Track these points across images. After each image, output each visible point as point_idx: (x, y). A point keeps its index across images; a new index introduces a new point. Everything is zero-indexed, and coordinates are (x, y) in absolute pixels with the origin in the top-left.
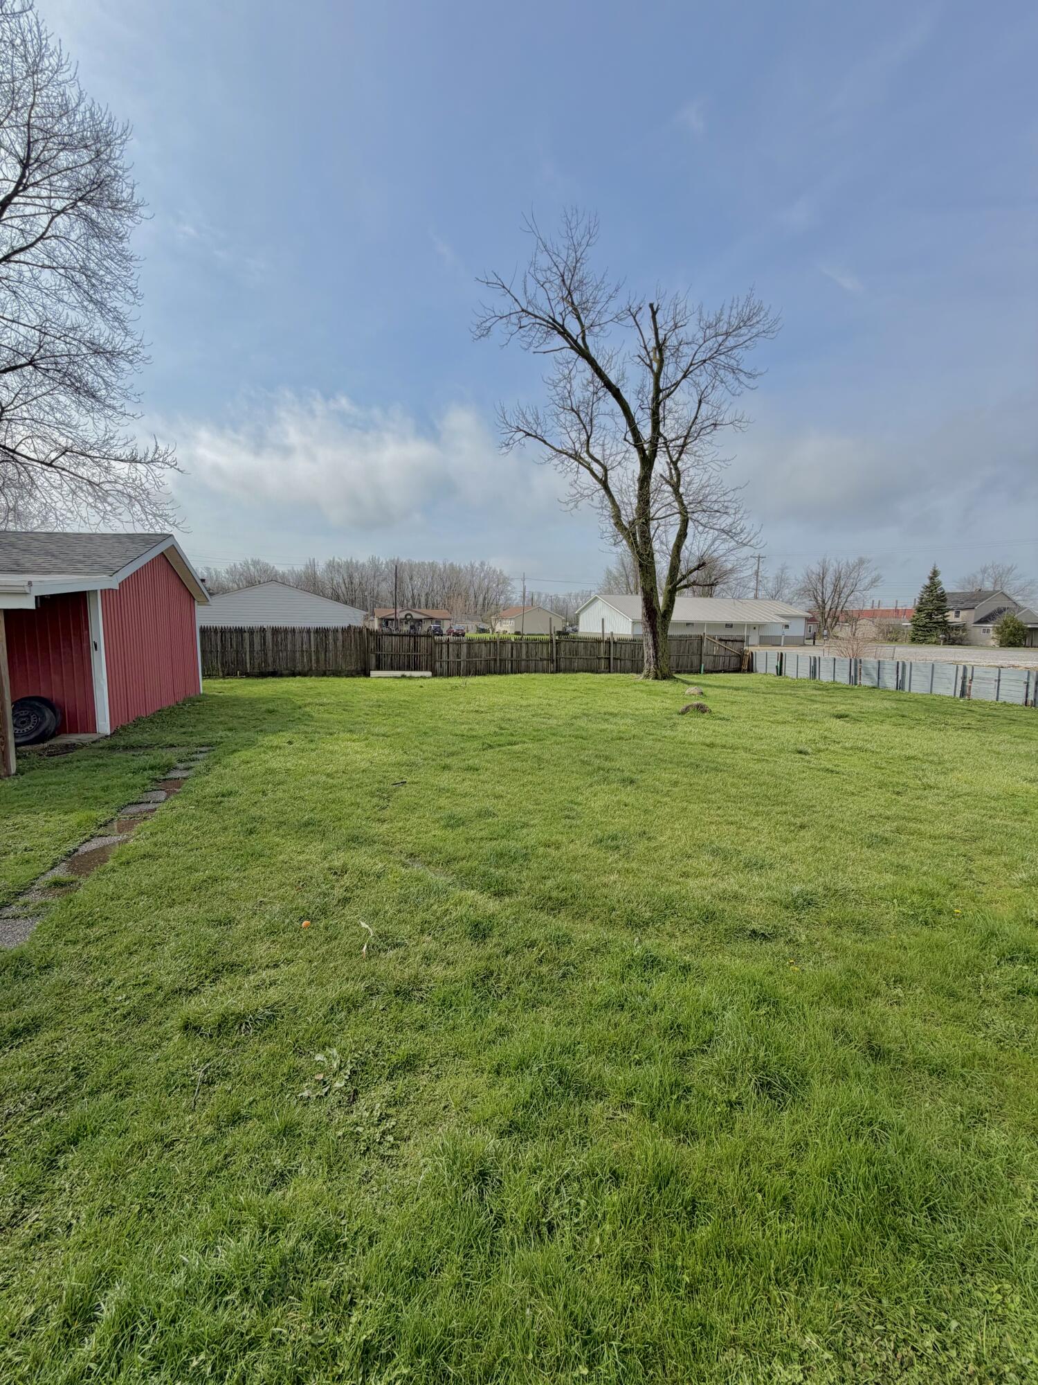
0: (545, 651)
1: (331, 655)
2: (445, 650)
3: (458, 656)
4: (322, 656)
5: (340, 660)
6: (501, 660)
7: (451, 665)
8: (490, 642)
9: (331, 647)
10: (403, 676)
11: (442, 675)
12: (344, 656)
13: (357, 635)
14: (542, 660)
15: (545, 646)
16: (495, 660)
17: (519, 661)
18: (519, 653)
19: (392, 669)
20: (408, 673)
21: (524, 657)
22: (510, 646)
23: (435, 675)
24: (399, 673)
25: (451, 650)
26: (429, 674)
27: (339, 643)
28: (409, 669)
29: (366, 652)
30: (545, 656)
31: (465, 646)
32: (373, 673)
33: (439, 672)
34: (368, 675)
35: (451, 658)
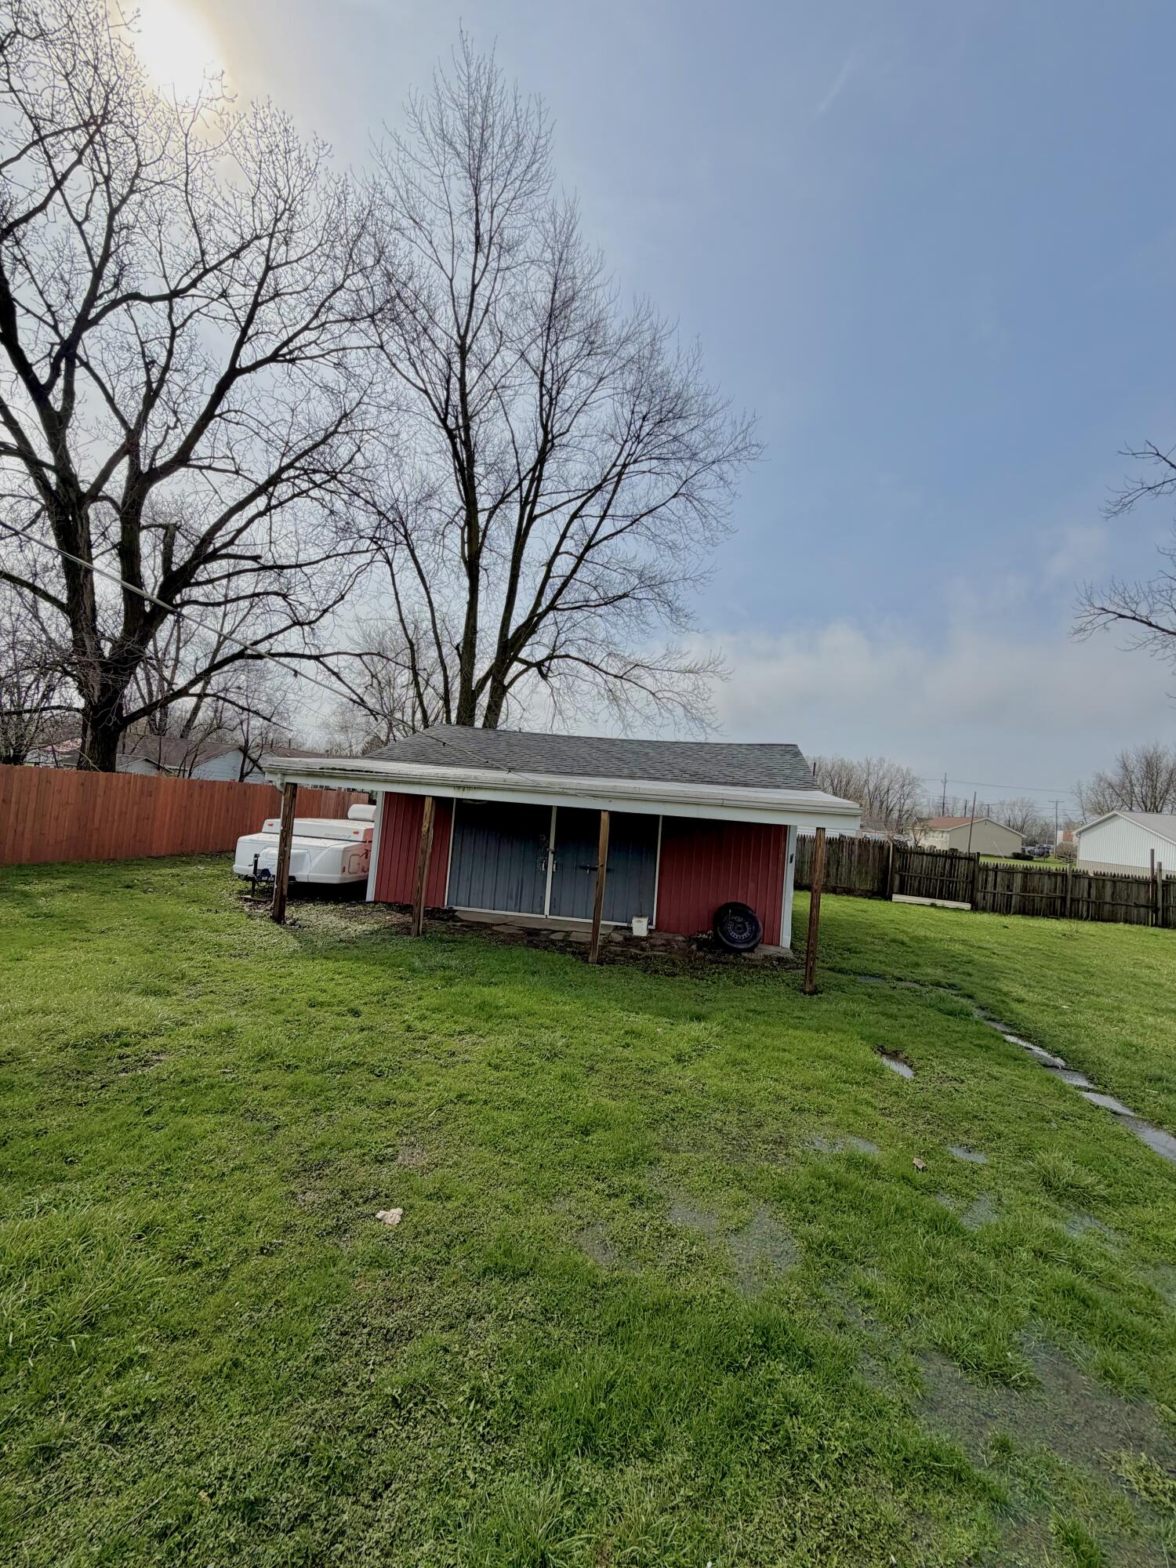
0: (1142, 894)
1: (844, 870)
2: (991, 879)
3: (1009, 888)
4: (833, 871)
5: (854, 878)
6: (1072, 900)
7: (999, 898)
8: (1056, 875)
9: (844, 861)
10: (933, 905)
11: (984, 910)
12: (860, 873)
13: (877, 850)
14: (1137, 906)
15: (1143, 889)
16: (1064, 899)
17: (1100, 905)
18: (1100, 895)
19: (920, 895)
20: (939, 902)
21: (1108, 899)
22: (1086, 882)
23: (975, 908)
24: (927, 901)
25: (999, 879)
26: (967, 906)
27: (855, 858)
28: (941, 897)
29: (884, 871)
30: (1143, 902)
31: (1020, 875)
32: (896, 897)
33: (981, 905)
34: (890, 899)
35: (999, 889)
